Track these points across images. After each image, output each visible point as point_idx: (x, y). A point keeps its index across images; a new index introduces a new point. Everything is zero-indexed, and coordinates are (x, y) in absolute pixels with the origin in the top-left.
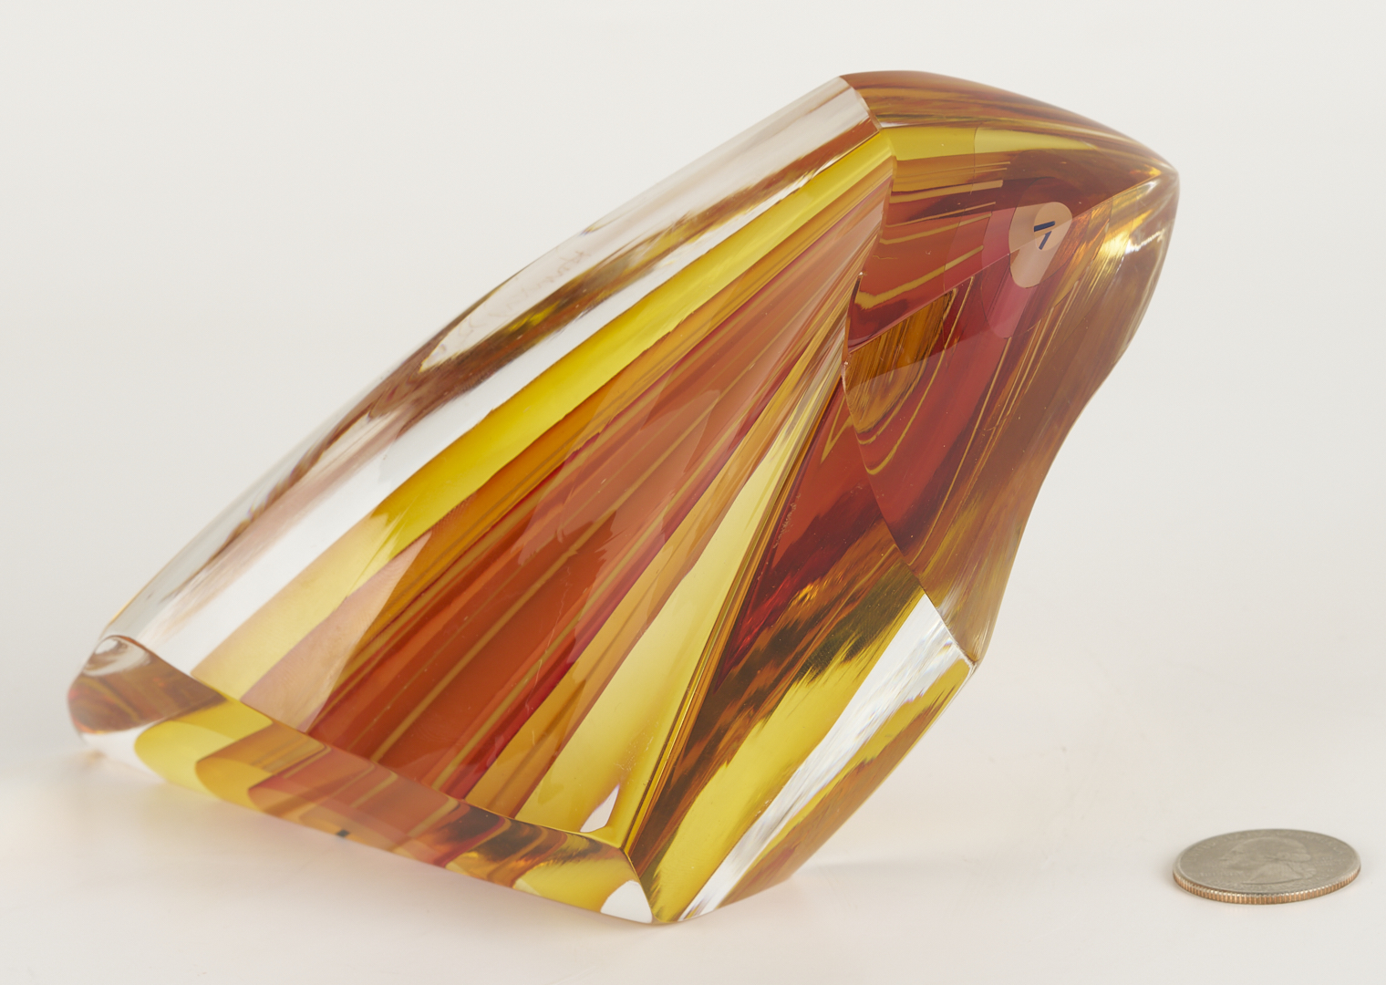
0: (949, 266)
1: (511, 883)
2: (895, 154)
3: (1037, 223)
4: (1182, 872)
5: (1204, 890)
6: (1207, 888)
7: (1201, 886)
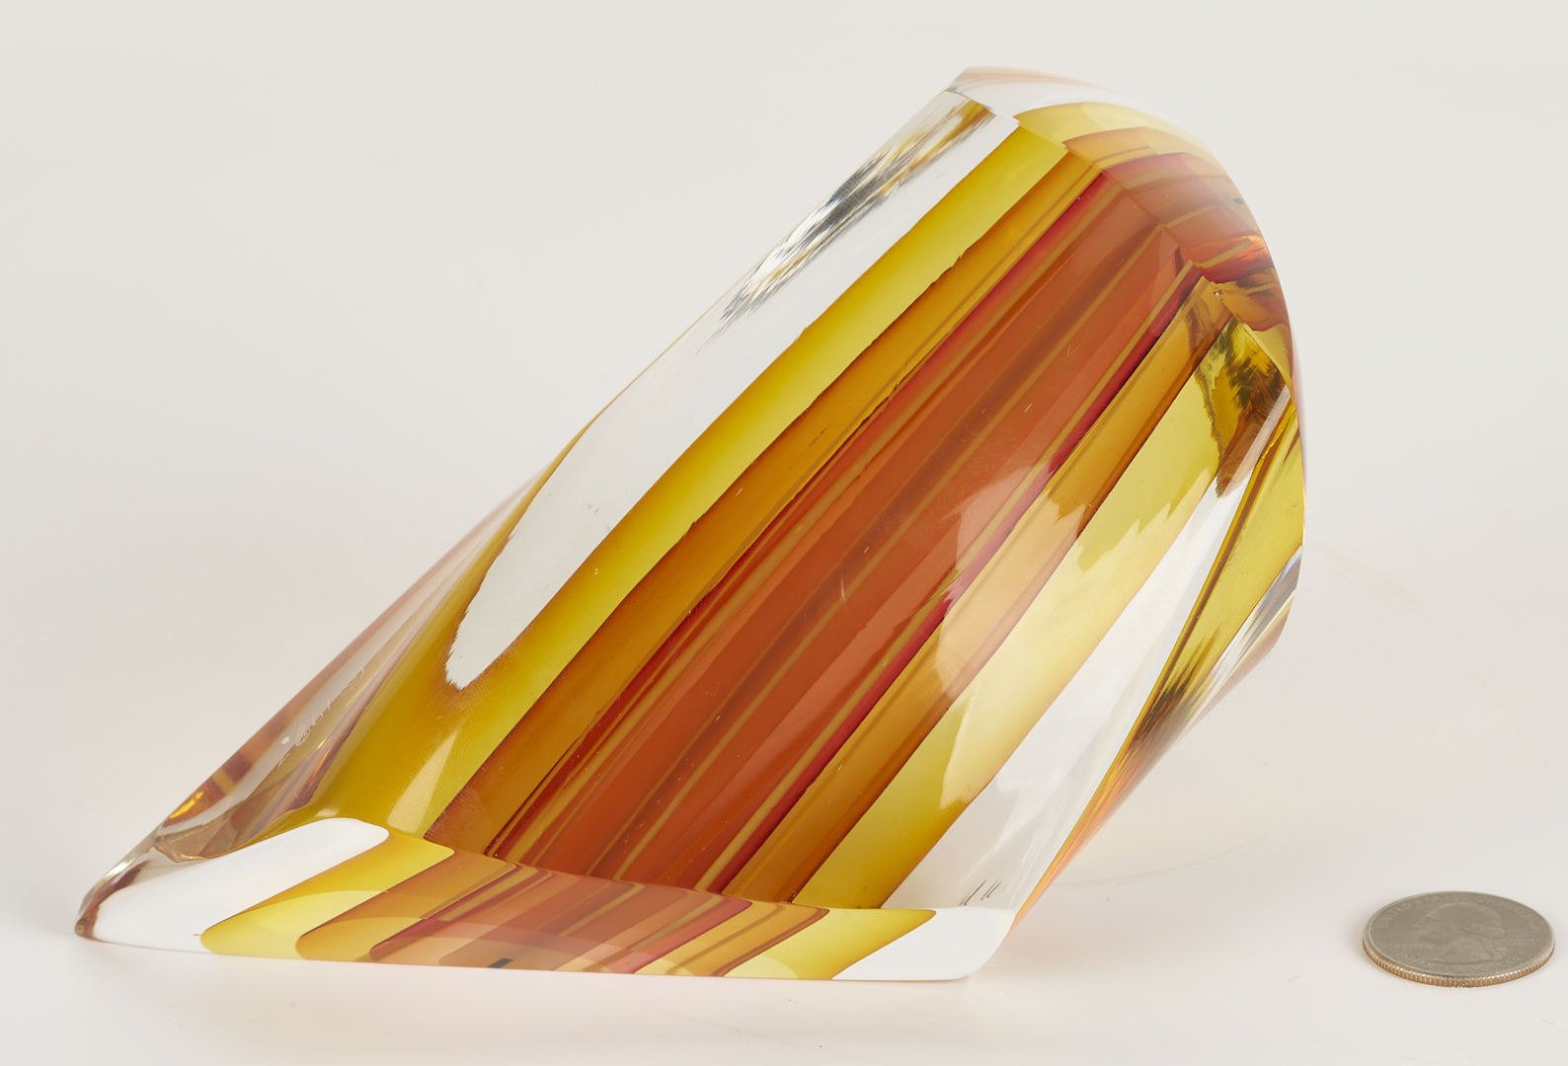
4: (1371, 941)
5: (1390, 965)
6: (1394, 963)
7: (1387, 960)
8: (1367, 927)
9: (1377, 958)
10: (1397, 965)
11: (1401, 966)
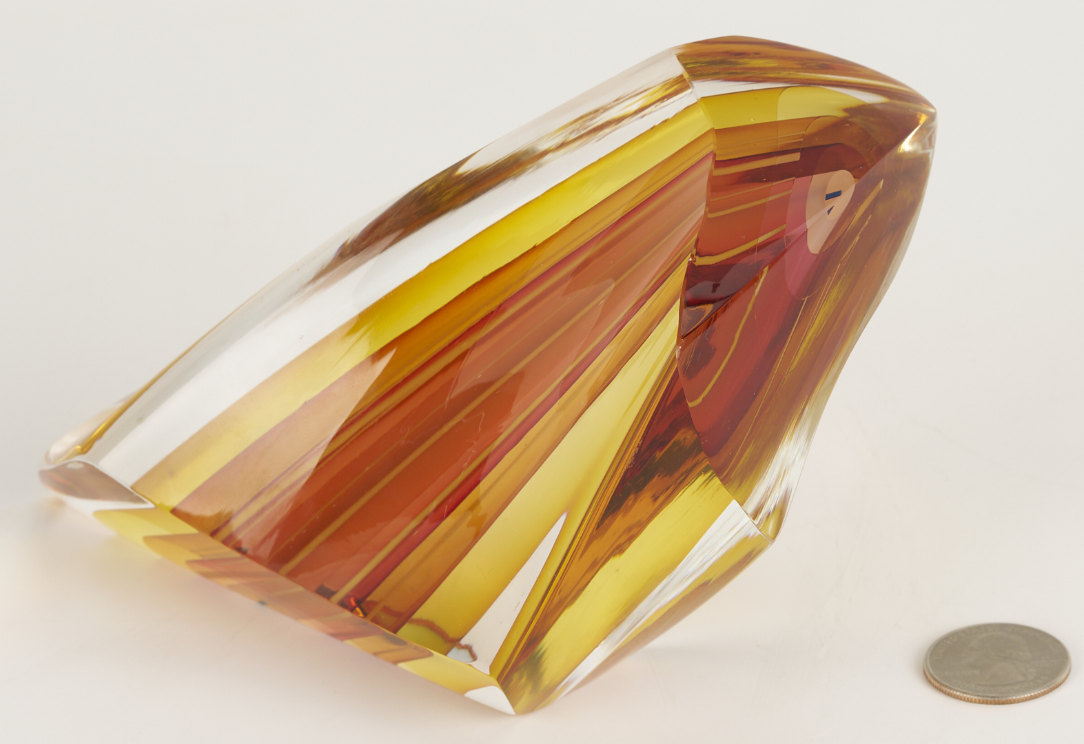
0: (770, 199)
1: (396, 662)
2: (713, 126)
3: (829, 191)
4: (932, 671)
5: (948, 691)
6: (951, 689)
7: (946, 686)
8: (926, 659)
9: (937, 685)
10: (955, 690)
11: (957, 691)
